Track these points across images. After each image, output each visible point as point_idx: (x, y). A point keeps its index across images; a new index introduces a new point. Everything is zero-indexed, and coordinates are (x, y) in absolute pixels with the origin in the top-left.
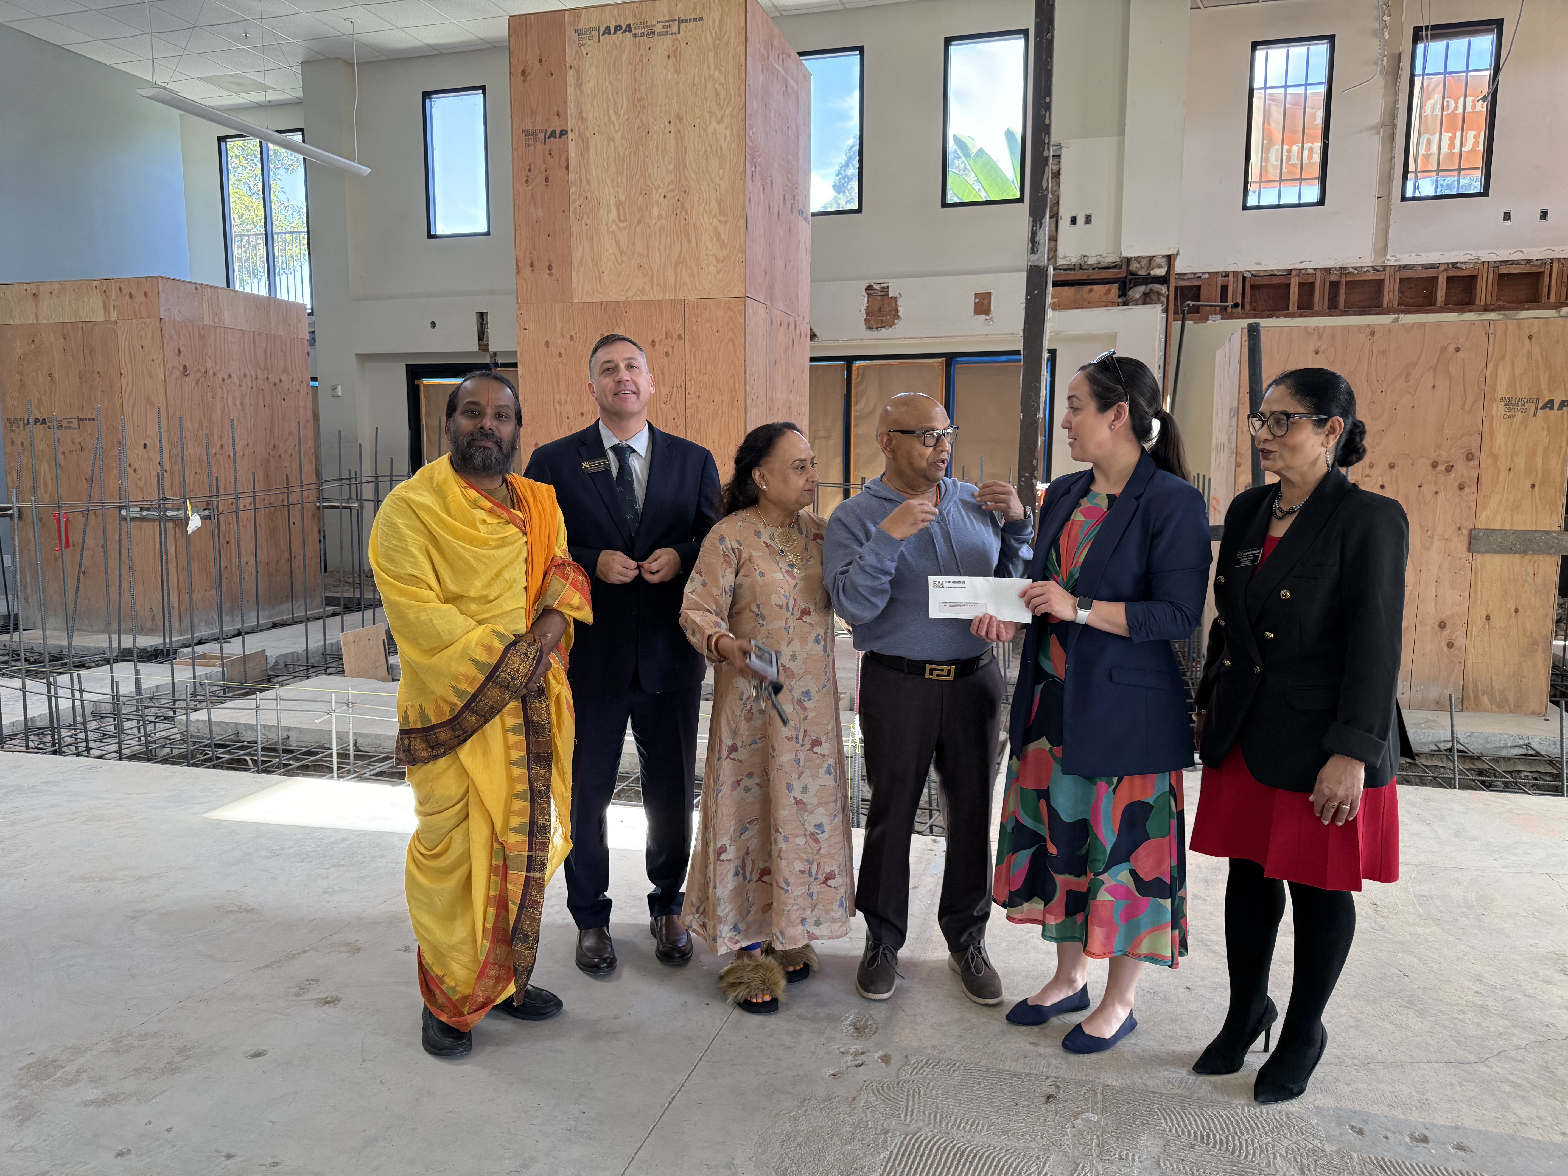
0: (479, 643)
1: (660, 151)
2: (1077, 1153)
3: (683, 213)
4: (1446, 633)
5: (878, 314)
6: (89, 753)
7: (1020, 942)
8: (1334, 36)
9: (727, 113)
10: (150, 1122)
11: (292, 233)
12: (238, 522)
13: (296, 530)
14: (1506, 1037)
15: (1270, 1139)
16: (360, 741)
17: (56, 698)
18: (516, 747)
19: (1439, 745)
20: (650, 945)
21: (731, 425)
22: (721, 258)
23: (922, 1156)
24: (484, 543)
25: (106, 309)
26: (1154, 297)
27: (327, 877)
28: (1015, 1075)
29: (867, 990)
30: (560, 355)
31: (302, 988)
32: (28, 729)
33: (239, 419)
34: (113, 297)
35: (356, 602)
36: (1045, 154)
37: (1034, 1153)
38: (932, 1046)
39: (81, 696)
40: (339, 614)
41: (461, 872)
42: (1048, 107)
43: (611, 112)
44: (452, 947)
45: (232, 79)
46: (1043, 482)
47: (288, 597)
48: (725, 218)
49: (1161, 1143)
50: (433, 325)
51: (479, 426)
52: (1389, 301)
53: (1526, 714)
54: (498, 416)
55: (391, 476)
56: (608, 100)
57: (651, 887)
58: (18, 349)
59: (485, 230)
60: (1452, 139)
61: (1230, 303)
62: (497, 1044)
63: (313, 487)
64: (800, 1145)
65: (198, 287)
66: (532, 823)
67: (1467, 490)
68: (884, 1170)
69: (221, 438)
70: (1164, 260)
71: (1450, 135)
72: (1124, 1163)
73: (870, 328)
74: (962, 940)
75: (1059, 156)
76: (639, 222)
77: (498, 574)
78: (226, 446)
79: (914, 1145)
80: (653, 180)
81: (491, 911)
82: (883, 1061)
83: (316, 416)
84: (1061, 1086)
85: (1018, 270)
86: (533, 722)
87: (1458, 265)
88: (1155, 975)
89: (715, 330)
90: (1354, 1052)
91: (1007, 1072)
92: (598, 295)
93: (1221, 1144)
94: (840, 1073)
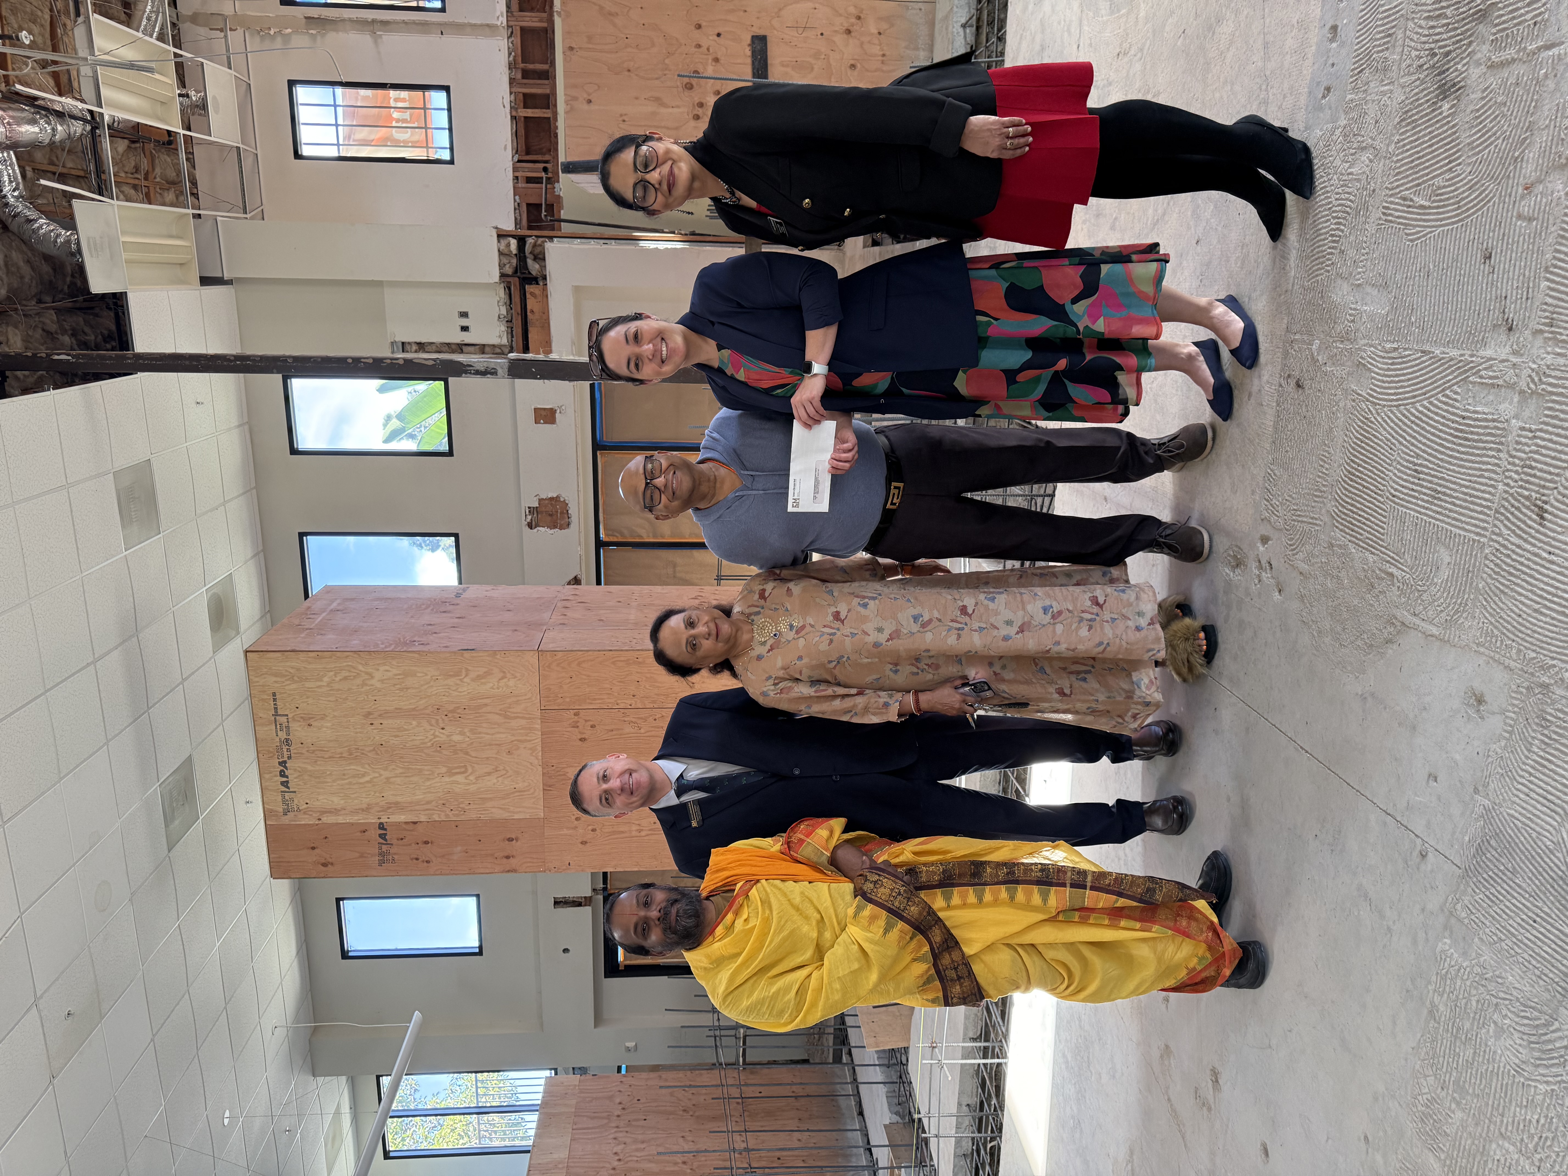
0: (867, 929)
1: (400, 734)
2: (1349, 363)
3: (459, 711)
5: (554, 517)
7: (1156, 401)
8: (289, 81)
9: (363, 669)
11: (477, 1087)
12: (759, 1150)
13: (766, 1091)
15: (1335, 177)
16: (971, 1035)
20: (1161, 762)
22: (502, 675)
23: (1353, 512)
24: (767, 921)
26: (537, 250)
27: (1100, 1074)
28: (1279, 416)
30: (594, 830)
31: (1205, 1104)
33: (658, 1145)
36: (402, 362)
37: (1349, 404)
38: (1253, 494)
40: (850, 1050)
42: (357, 360)
43: (362, 780)
44: (1160, 960)
45: (330, 1144)
47: (833, 1100)
48: (464, 671)
49: (1339, 281)
50: (566, 951)
51: (657, 922)
52: (541, 21)
54: (647, 905)
56: (350, 783)
57: (1105, 760)
59: (474, 899)
61: (543, 175)
62: (1254, 916)
63: (723, 1073)
64: (1344, 629)
68: (1366, 549)
69: (676, 1164)
70: (502, 241)
72: (1357, 319)
73: (569, 524)
74: (1151, 461)
75: (403, 343)
76: (467, 753)
77: (797, 909)
78: (685, 1159)
79: (1343, 519)
80: (427, 740)
81: (1123, 923)
82: (1266, 543)
83: (655, 1068)
84: (1288, 373)
85: (513, 388)
88: (1186, 273)
89: (570, 680)
90: (1255, 88)
91: (1276, 423)
92: (536, 794)
93: (1339, 223)
94: (1278, 585)
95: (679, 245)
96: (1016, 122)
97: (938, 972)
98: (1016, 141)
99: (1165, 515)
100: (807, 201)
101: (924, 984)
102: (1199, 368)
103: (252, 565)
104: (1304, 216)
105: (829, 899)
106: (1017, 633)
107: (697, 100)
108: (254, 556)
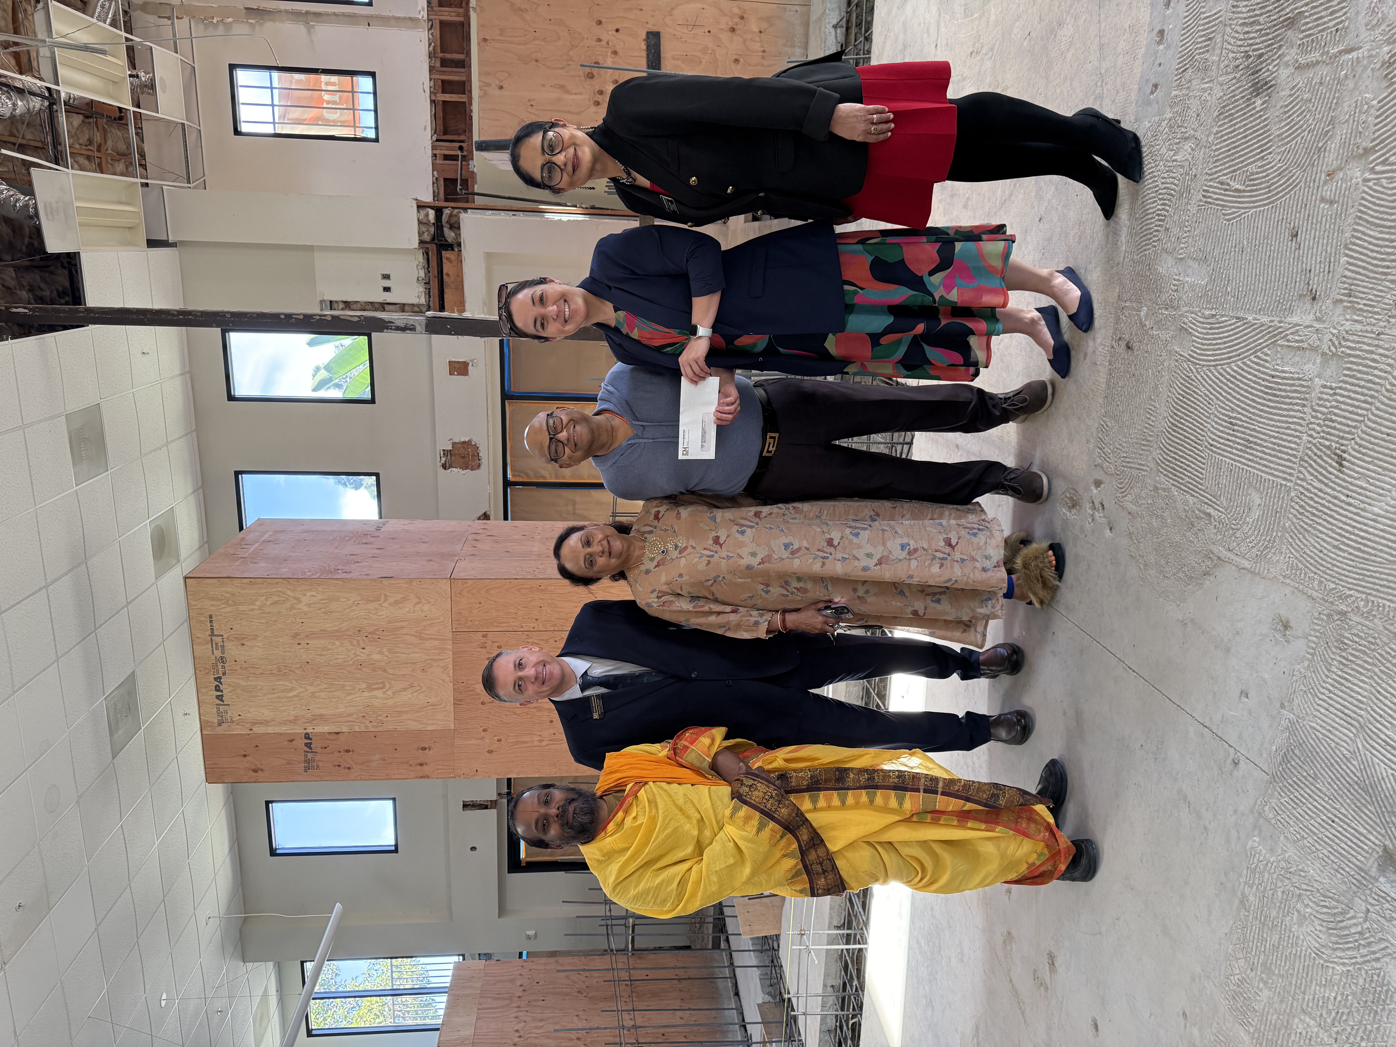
1: (324, 653)
2: (1173, 328)
3: (378, 633)
5: (466, 459)
7: (1002, 360)
8: (230, 65)
9: (292, 595)
11: (392, 972)
12: (645, 1027)
13: (652, 975)
15: (1161, 163)
16: (835, 923)
18: (829, 800)
20: (1005, 679)
22: (417, 600)
23: (1176, 459)
26: (453, 220)
27: (949, 958)
28: (1111, 374)
30: (499, 740)
31: (1042, 984)
33: (555, 1023)
35: (717, 922)
36: (329, 318)
37: (1173, 364)
38: (1087, 443)
40: (727, 937)
41: (937, 848)
42: (289, 316)
43: (290, 695)
44: (1003, 856)
45: (257, 1024)
47: (712, 982)
48: (383, 596)
49: (1164, 255)
50: (473, 849)
52: (458, 15)
56: (279, 697)
57: (955, 677)
59: (391, 802)
61: (459, 153)
62: (1086, 817)
63: (614, 958)
64: (1167, 563)
68: (1187, 492)
69: (571, 1040)
70: (421, 211)
72: (1180, 288)
73: (479, 466)
75: (331, 302)
76: (385, 671)
78: (579, 1035)
79: (1167, 465)
80: (349, 659)
82: (1099, 486)
83: (553, 954)
84: (1119, 336)
85: (430, 342)
88: (1030, 247)
89: (479, 605)
90: (1092, 84)
91: (1109, 381)
92: (448, 708)
93: (1165, 204)
94: (1109, 524)
95: (580, 218)
97: (805, 866)
99: (1010, 462)
101: (793, 877)
102: (1041, 331)
103: (191, 499)
104: (1134, 196)
107: (597, 88)
108: (194, 492)
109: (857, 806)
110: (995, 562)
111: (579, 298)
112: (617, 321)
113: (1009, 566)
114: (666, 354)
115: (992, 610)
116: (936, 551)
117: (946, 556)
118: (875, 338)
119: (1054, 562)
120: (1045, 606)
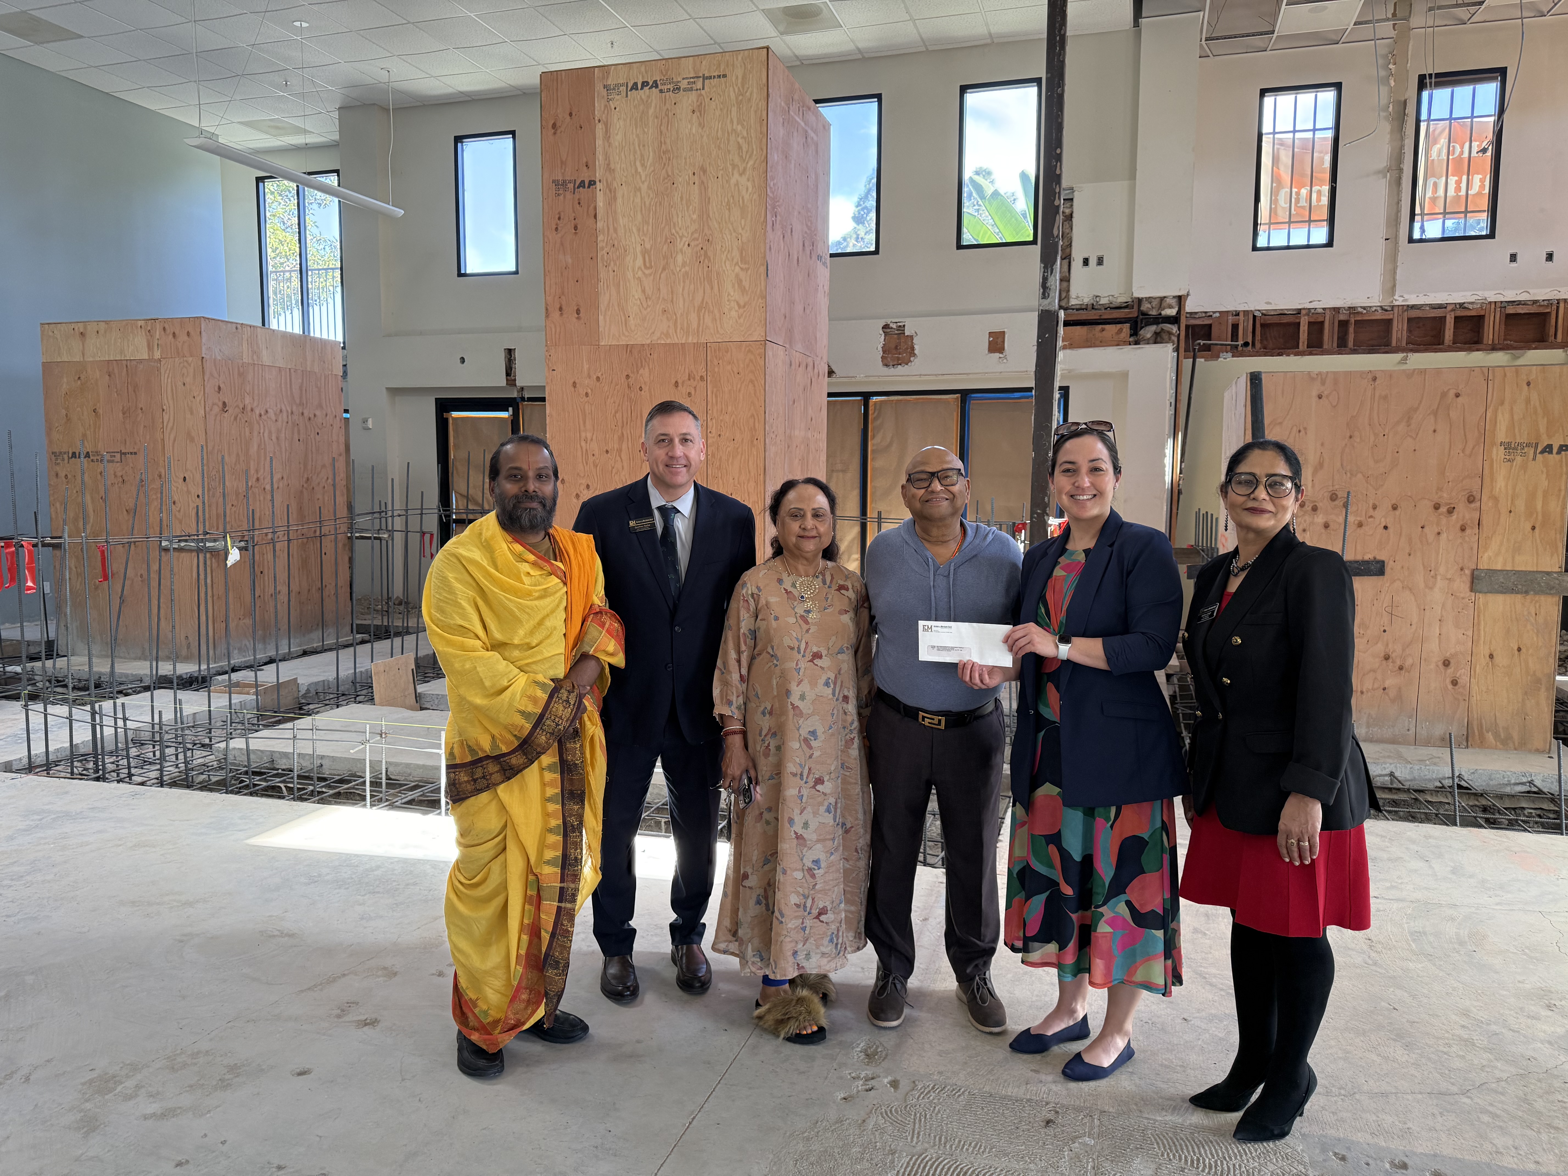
0: (524, 694)
1: (684, 202)
3: (706, 261)
4: (1450, 671)
5: (894, 351)
6: (130, 779)
8: (1341, 83)
9: (749, 165)
10: (205, 1135)
11: (326, 269)
12: (272, 553)
13: (328, 560)
14: (1489, 1070)
15: (1256, 1164)
16: (391, 769)
17: (101, 727)
19: (1443, 782)
20: (672, 973)
21: (750, 463)
22: (742, 303)
24: (528, 595)
25: (150, 348)
26: (1165, 336)
27: (363, 904)
28: (1017, 1101)
29: (878, 1018)
30: (587, 395)
31: (343, 1011)
32: (73, 755)
33: (275, 453)
34: (158, 337)
35: (383, 630)
36: (1056, 203)
38: (938, 1072)
39: (125, 725)
40: (368, 642)
41: (498, 902)
42: (1059, 158)
43: (638, 164)
44: (486, 972)
45: (272, 124)
46: (1056, 517)
47: (318, 624)
48: (747, 266)
49: (1153, 1166)
50: (463, 360)
52: (1398, 340)
53: (1530, 751)
55: (422, 509)
56: (635, 152)
57: (673, 916)
58: (64, 386)
59: (514, 269)
60: (1458, 183)
61: (1240, 342)
62: (528, 1065)
63: (346, 519)
64: (812, 1164)
65: (239, 326)
66: (565, 856)
67: (1468, 531)
69: (257, 471)
70: (1175, 300)
71: (1456, 178)
73: (887, 365)
74: (968, 971)
75: (1072, 199)
76: (664, 269)
78: (261, 479)
79: (919, 1165)
80: (677, 229)
81: (525, 938)
82: (892, 1085)
83: (348, 449)
84: (1060, 1111)
85: (1032, 310)
86: (567, 761)
87: (1466, 305)
88: (1154, 1007)
89: (736, 372)
90: (1341, 1082)
91: (1009, 1098)
92: (623, 338)
93: (1210, 1168)
94: (851, 1097)
95: (1168, 479)
96: (1314, 850)
97: (480, 760)
98: (1295, 849)
99: (913, 982)
100: (1239, 641)
101: (469, 747)
102: (1062, 1020)
103: (851, 47)
104: (1217, 1131)
105: (550, 655)
106: (796, 833)
107: (1319, 505)
108: (858, 49)
109: (546, 815)
110: (804, 965)
111: (1098, 510)
112: (1072, 553)
113: (798, 981)
114: (1037, 607)
115: (750, 963)
116: (813, 899)
117: (808, 909)
118: (1055, 839)
119: (805, 1032)
120: (756, 1021)
